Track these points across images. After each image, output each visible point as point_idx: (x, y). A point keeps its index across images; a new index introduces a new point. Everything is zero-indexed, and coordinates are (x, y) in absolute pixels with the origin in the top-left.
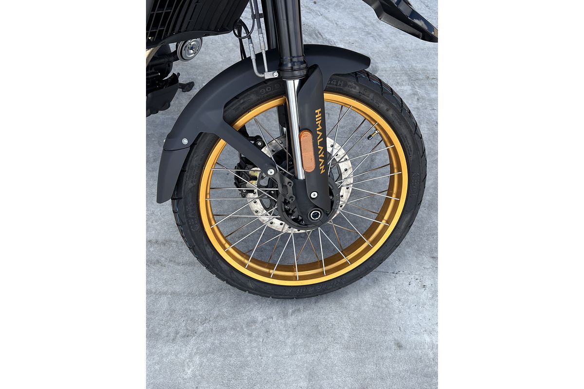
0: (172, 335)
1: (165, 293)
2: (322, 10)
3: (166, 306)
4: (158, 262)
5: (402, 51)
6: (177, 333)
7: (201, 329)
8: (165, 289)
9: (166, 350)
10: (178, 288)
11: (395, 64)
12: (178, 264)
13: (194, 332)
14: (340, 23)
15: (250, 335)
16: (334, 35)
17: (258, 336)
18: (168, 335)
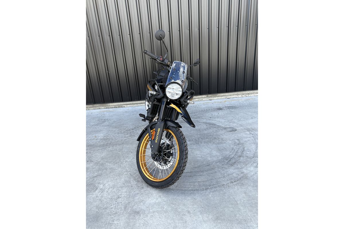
0: (202, 190)
1: (196, 182)
2: (214, 119)
3: (197, 184)
4: (191, 176)
5: (242, 125)
6: (203, 189)
7: (210, 188)
8: (196, 181)
9: (202, 192)
10: (199, 181)
11: (242, 128)
12: (197, 176)
13: (208, 189)
14: (220, 121)
15: (224, 187)
16: (220, 124)
17: (226, 187)
18: (201, 189)
